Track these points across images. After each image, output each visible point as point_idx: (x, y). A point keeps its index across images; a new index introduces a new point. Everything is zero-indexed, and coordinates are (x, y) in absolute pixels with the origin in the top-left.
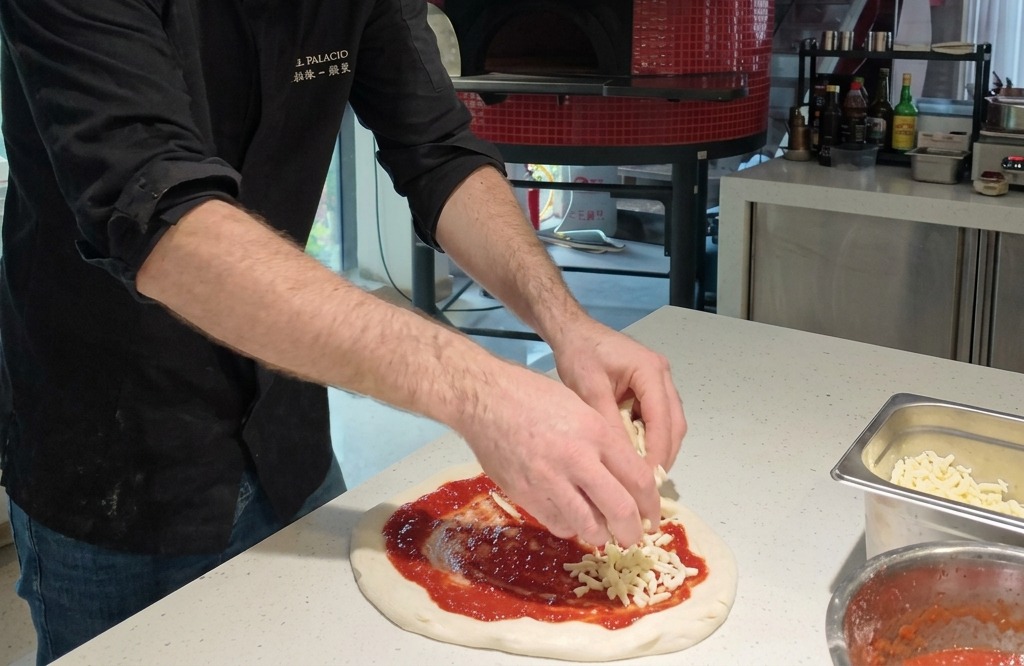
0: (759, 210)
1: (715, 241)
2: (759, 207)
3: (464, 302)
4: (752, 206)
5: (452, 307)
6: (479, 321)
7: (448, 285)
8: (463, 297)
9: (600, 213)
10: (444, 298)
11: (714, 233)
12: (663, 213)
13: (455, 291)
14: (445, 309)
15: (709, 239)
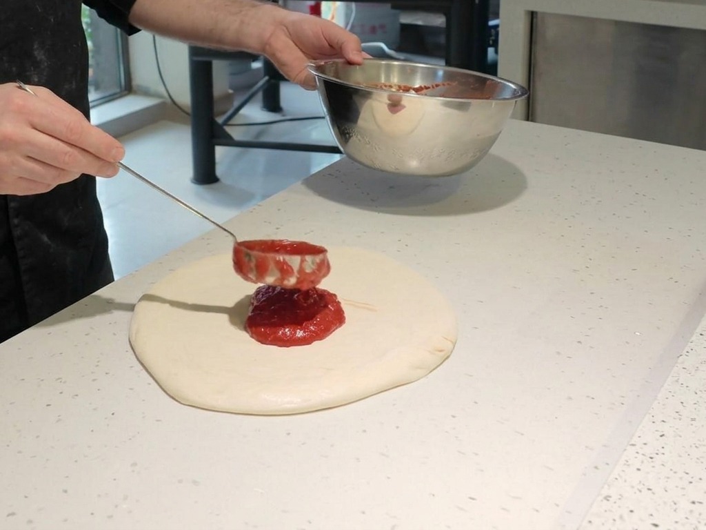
0: (538, 21)
1: (496, 52)
2: (539, 16)
3: (245, 116)
4: (533, 15)
5: (232, 122)
6: (260, 134)
7: (228, 98)
8: (243, 111)
9: (382, 27)
10: (224, 113)
11: (495, 44)
12: (444, 25)
13: (236, 104)
14: (226, 123)
15: (491, 50)
